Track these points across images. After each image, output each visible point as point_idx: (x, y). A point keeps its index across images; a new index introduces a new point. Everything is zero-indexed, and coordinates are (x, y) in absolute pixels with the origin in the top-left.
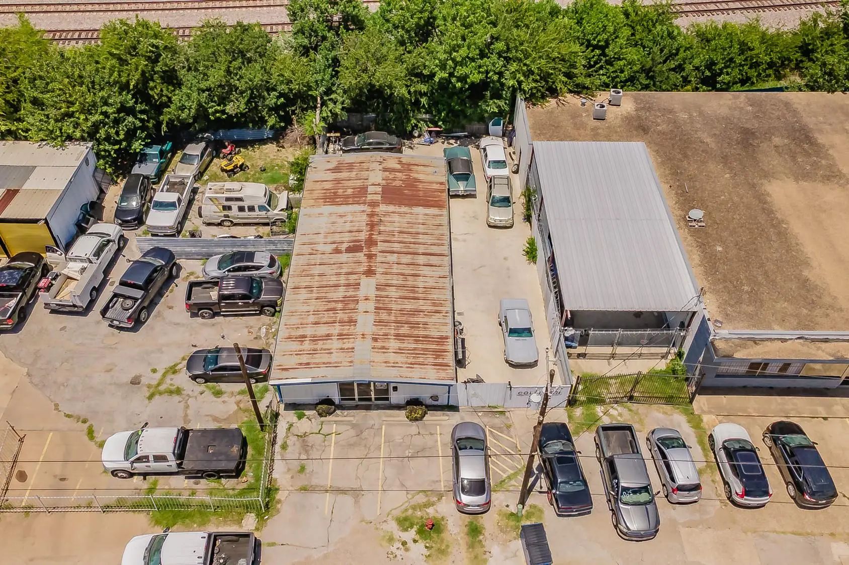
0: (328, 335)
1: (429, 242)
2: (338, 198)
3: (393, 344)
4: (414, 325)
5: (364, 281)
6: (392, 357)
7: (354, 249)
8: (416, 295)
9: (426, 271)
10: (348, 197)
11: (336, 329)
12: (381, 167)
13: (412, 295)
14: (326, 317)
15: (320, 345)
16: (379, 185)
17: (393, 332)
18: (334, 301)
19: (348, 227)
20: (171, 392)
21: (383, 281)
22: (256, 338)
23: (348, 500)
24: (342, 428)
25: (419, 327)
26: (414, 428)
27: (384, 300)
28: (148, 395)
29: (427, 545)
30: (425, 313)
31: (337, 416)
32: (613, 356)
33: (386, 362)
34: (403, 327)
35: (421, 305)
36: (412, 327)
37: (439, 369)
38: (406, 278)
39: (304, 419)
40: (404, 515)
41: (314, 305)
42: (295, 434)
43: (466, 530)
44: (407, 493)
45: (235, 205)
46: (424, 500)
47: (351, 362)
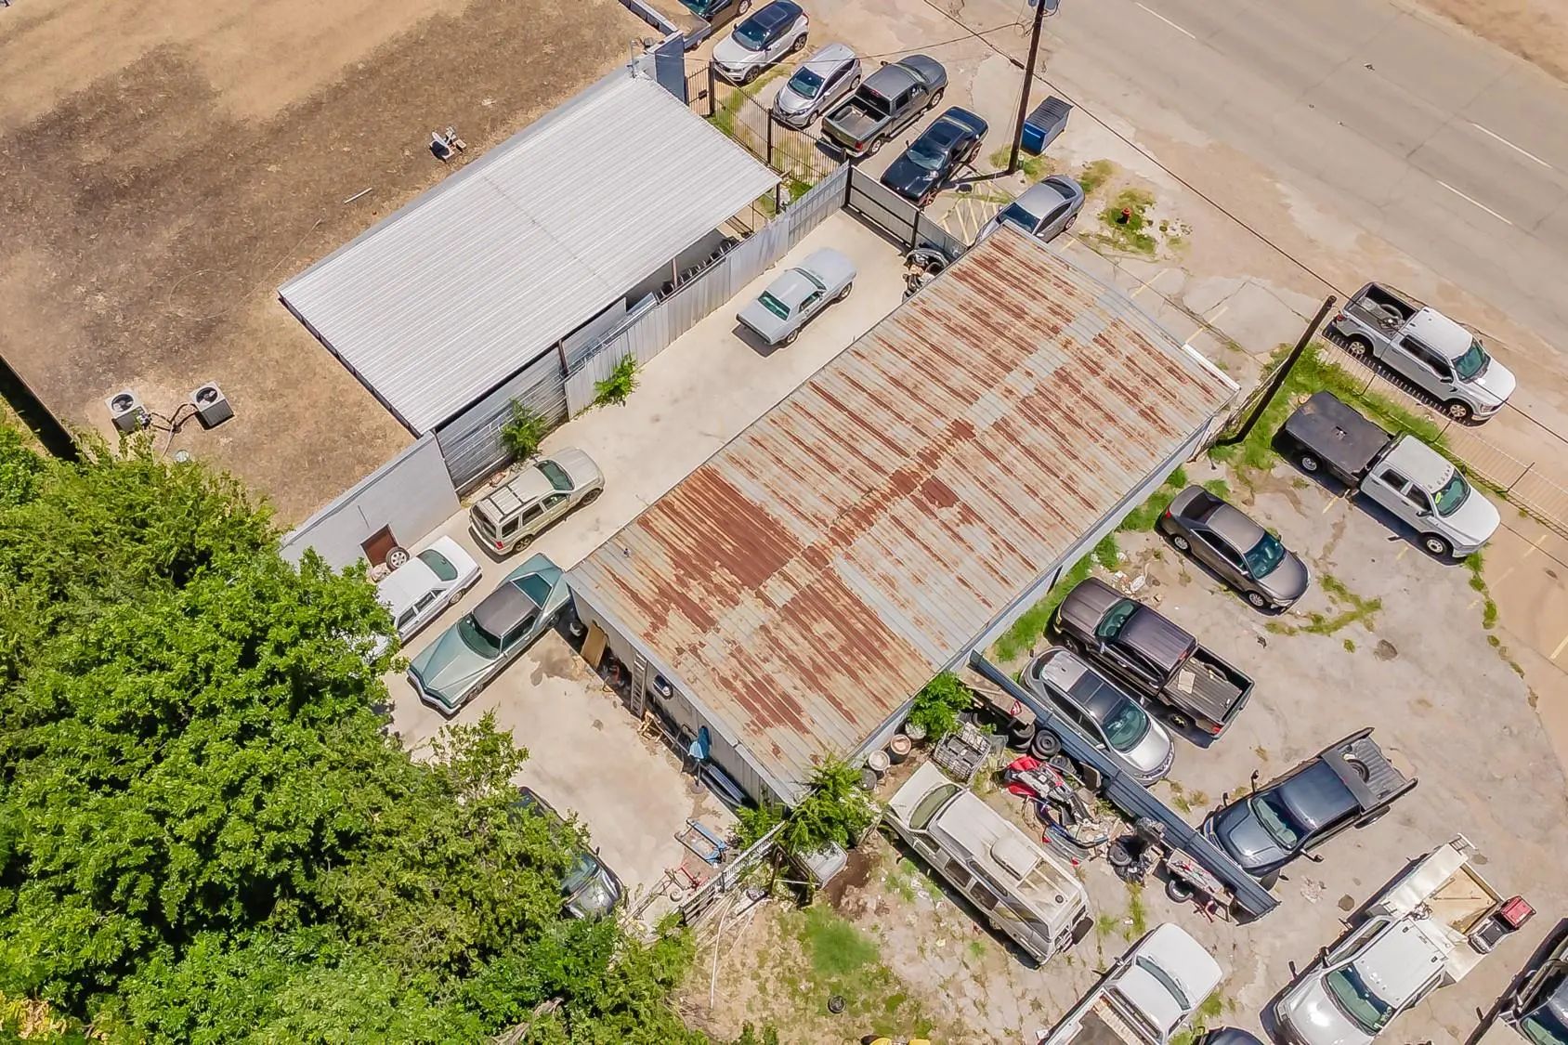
2: (856, 632)
5: (981, 425)
6: (1055, 293)
7: (940, 494)
8: (929, 354)
10: (838, 619)
14: (1087, 415)
16: (759, 595)
17: (1019, 324)
20: (1339, 589)
22: (1156, 583)
25: (977, 308)
27: (986, 374)
29: (1141, 211)
33: (1070, 293)
35: (941, 338)
36: (986, 314)
38: (916, 387)
41: (1087, 448)
44: (1118, 263)
46: (1105, 244)
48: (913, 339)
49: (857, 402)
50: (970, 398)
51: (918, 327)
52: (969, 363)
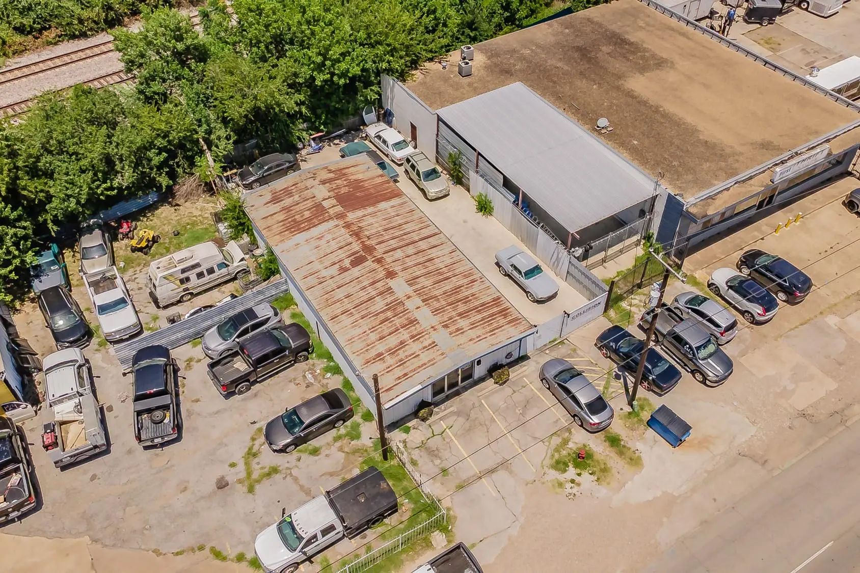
0: (401, 343)
1: (417, 227)
2: (301, 224)
3: (463, 323)
4: (466, 300)
5: (392, 283)
6: (472, 334)
7: (358, 261)
8: (445, 276)
9: (434, 253)
10: (309, 220)
11: (404, 335)
12: (317, 182)
13: (441, 277)
14: (386, 329)
15: (402, 354)
16: (330, 197)
17: (454, 313)
18: (381, 312)
19: (334, 245)
20: (269, 475)
21: (409, 277)
22: (308, 386)
23: (501, 475)
24: (450, 421)
25: (471, 300)
26: (507, 390)
27: (424, 292)
28: (245, 489)
29: (590, 472)
30: (465, 287)
31: (437, 413)
32: (604, 261)
33: (471, 340)
34: (457, 306)
35: (455, 282)
36: (466, 302)
37: (515, 325)
38: (424, 266)
39: (412, 431)
40: (554, 460)
41: (365, 325)
42: (414, 447)
43: (607, 444)
44: (543, 442)
45: (192, 275)
46: (560, 440)
47: (442, 354)
48: (457, 271)
49: (423, 245)
50: (411, 282)
51: (465, 275)
52: (433, 288)
